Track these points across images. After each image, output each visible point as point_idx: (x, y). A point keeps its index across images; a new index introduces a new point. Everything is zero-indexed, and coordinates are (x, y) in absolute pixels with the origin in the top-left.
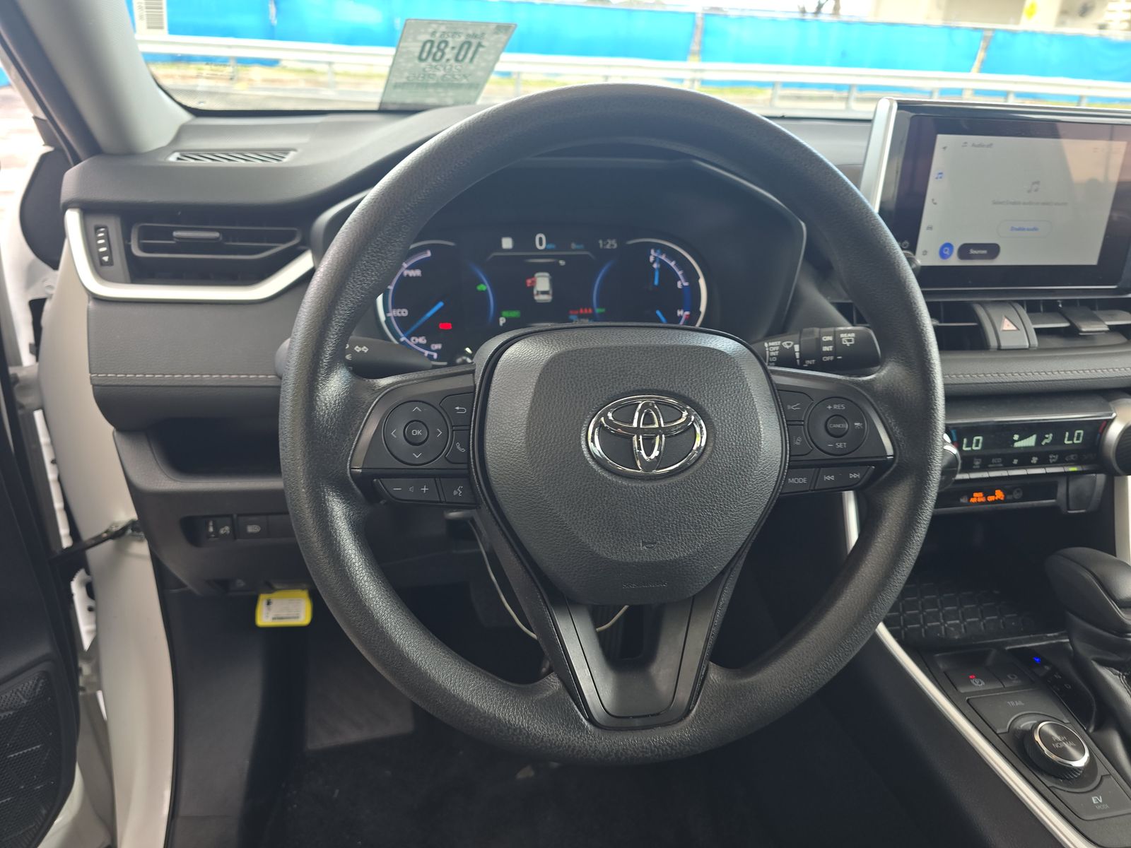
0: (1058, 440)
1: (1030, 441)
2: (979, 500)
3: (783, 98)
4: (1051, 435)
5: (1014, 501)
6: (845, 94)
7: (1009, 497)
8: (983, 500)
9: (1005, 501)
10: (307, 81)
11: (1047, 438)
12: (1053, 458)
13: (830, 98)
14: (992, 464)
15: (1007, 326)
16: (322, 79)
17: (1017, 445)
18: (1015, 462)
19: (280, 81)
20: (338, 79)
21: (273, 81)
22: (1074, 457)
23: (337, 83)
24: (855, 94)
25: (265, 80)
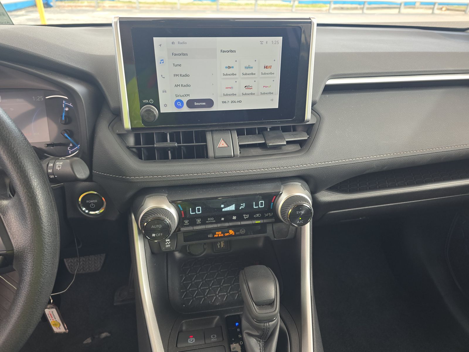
0: (249, 206)
1: (232, 208)
2: (219, 235)
3: (335, 9)
4: (244, 204)
5: (241, 235)
6: (362, 6)
7: (237, 233)
8: (222, 235)
9: (235, 235)
10: (128, 7)
11: (242, 206)
12: (246, 216)
13: (356, 9)
14: (208, 221)
15: (222, 144)
16: (134, 5)
17: (223, 210)
18: (223, 219)
19: (117, 7)
20: (141, 5)
21: (113, 7)
22: (259, 215)
23: (140, 7)
24: (367, 6)
25: (110, 7)
